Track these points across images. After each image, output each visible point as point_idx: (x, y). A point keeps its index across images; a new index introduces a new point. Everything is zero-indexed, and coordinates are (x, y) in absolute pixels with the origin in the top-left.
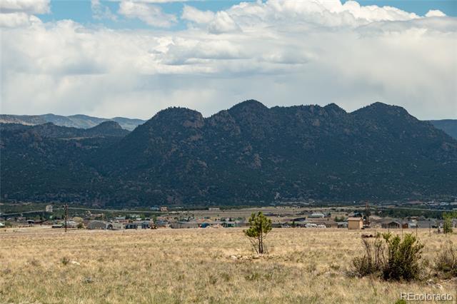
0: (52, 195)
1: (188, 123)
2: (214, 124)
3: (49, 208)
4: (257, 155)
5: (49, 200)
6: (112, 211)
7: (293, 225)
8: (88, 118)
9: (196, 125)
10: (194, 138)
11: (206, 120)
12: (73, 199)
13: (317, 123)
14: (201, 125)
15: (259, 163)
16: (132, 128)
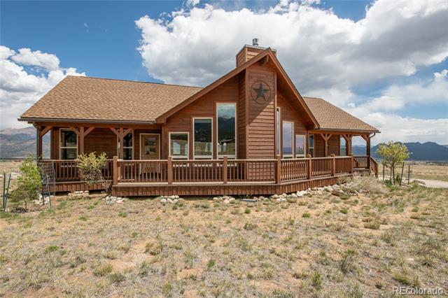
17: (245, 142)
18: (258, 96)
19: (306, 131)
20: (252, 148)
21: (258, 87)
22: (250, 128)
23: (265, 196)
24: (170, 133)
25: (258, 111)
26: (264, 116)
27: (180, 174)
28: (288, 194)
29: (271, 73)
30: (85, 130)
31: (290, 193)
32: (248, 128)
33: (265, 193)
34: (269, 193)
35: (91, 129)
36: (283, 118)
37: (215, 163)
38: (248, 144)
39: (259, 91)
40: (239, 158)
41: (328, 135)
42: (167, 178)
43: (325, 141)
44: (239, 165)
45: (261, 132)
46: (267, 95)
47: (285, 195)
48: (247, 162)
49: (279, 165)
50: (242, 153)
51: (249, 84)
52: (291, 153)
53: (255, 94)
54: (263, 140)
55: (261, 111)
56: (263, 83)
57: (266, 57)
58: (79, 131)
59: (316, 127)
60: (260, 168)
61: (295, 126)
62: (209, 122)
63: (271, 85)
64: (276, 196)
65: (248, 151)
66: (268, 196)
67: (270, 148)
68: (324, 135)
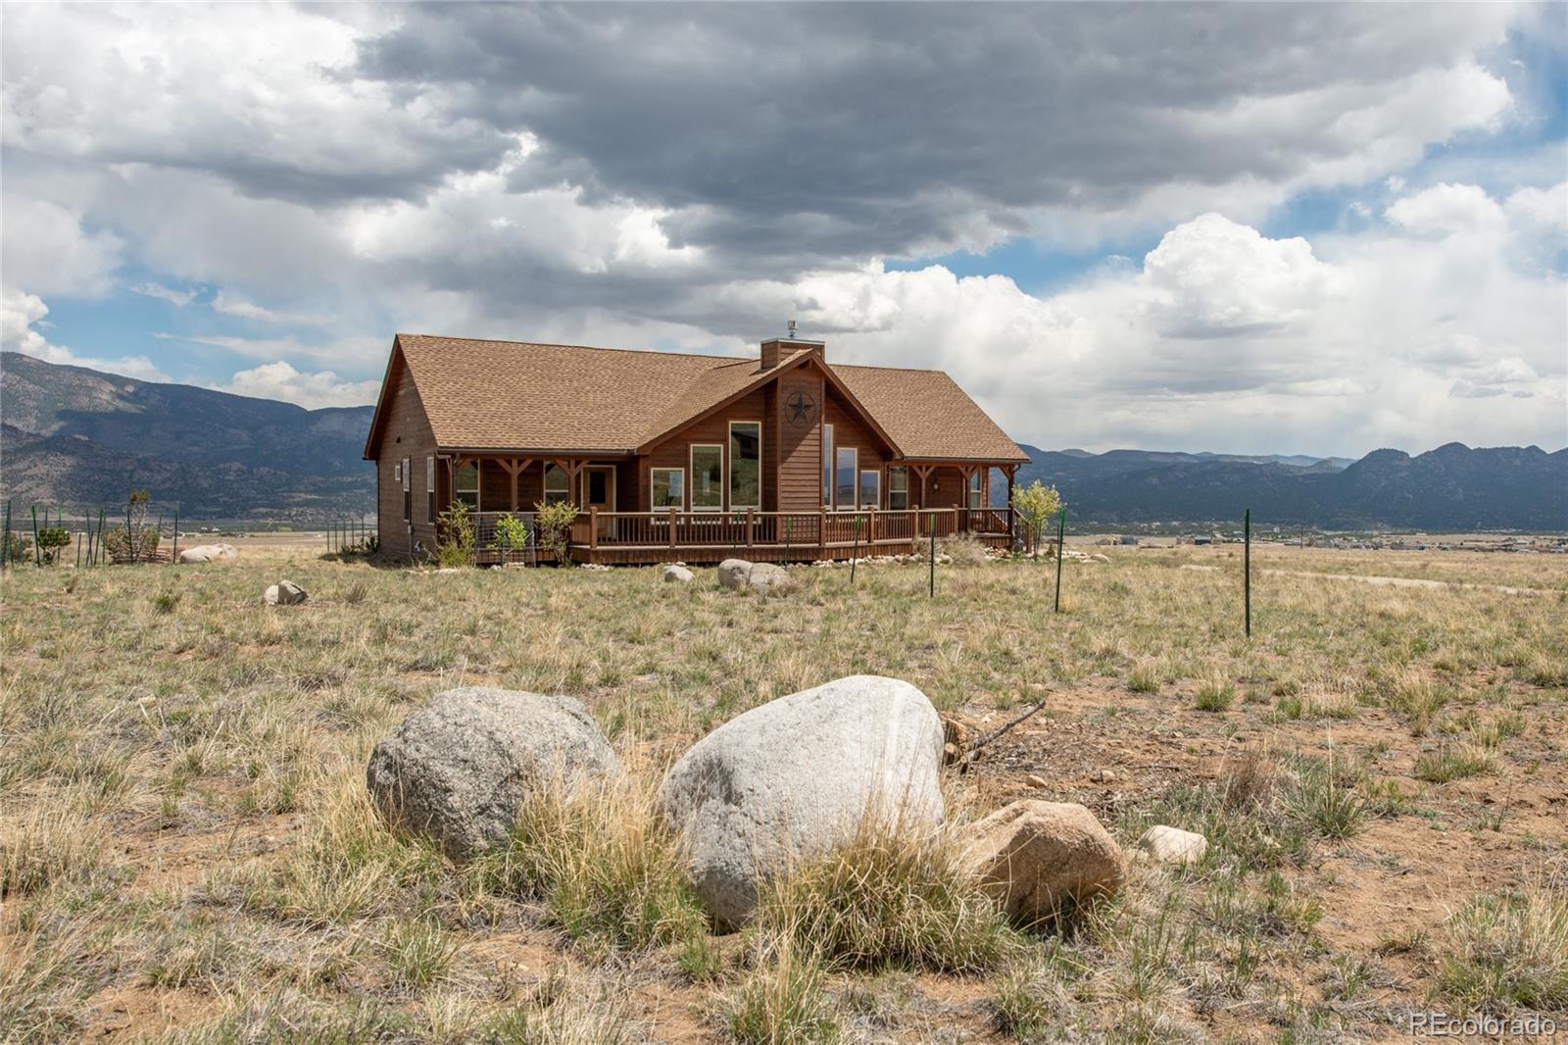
0: (1278, 519)
1: (1396, 462)
2: (1420, 463)
3: (1276, 530)
4: (1460, 490)
5: (1275, 523)
6: (1329, 533)
7: (1505, 550)
8: (1306, 458)
9: (1403, 463)
10: (1403, 474)
11: (1412, 459)
12: (1296, 522)
13: (1518, 462)
14: (1408, 464)
15: (1462, 496)
16: (1345, 466)
17: (776, 486)
18: (795, 416)
19: (881, 464)
20: (786, 495)
21: (796, 403)
22: (784, 471)
23: (805, 562)
24: (652, 470)
25: (796, 440)
26: (807, 446)
27: (687, 533)
28: (835, 561)
29: (816, 379)
30: (520, 463)
31: (840, 561)
32: (780, 470)
33: (804, 558)
34: (810, 558)
35: (528, 462)
36: (839, 441)
37: (726, 518)
38: (780, 489)
39: (799, 408)
40: (764, 509)
41: (928, 468)
42: (668, 539)
43: (921, 480)
44: (764, 521)
45: (800, 471)
46: (809, 413)
47: (831, 561)
48: (781, 516)
49: (825, 521)
50: (770, 502)
51: (783, 398)
52: (853, 504)
53: (791, 412)
54: (803, 483)
55: (803, 439)
56: (804, 396)
57: (808, 361)
58: (511, 465)
59: (898, 457)
60: (797, 526)
61: (860, 454)
62: (716, 451)
63: (816, 397)
64: (819, 561)
65: (780, 501)
66: (809, 563)
67: (813, 495)
68: (920, 468)
